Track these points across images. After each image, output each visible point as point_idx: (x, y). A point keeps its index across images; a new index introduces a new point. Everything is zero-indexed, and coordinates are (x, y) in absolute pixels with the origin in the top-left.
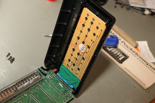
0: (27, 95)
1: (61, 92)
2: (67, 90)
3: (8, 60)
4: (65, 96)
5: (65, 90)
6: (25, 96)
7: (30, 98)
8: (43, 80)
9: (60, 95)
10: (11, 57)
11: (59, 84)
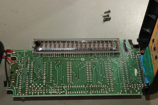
0: (83, 60)
1: (128, 80)
2: (138, 82)
3: (103, 17)
4: (129, 87)
5: (136, 80)
6: (81, 60)
7: (85, 65)
8: (118, 55)
9: (124, 82)
10: (108, 16)
11: (134, 69)
